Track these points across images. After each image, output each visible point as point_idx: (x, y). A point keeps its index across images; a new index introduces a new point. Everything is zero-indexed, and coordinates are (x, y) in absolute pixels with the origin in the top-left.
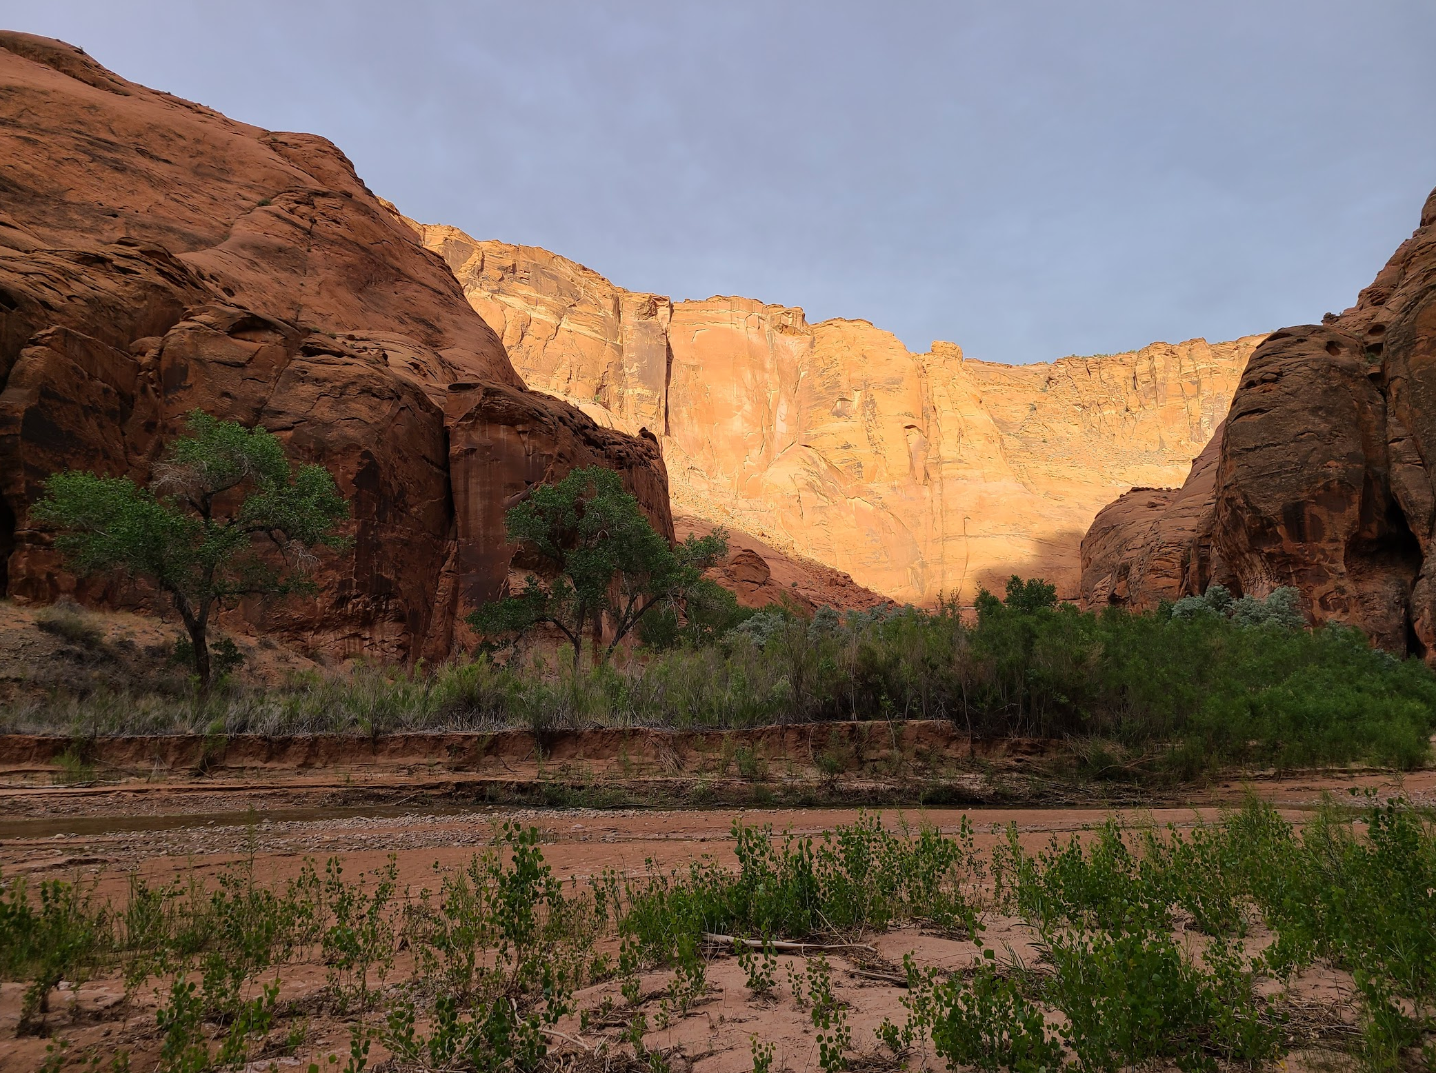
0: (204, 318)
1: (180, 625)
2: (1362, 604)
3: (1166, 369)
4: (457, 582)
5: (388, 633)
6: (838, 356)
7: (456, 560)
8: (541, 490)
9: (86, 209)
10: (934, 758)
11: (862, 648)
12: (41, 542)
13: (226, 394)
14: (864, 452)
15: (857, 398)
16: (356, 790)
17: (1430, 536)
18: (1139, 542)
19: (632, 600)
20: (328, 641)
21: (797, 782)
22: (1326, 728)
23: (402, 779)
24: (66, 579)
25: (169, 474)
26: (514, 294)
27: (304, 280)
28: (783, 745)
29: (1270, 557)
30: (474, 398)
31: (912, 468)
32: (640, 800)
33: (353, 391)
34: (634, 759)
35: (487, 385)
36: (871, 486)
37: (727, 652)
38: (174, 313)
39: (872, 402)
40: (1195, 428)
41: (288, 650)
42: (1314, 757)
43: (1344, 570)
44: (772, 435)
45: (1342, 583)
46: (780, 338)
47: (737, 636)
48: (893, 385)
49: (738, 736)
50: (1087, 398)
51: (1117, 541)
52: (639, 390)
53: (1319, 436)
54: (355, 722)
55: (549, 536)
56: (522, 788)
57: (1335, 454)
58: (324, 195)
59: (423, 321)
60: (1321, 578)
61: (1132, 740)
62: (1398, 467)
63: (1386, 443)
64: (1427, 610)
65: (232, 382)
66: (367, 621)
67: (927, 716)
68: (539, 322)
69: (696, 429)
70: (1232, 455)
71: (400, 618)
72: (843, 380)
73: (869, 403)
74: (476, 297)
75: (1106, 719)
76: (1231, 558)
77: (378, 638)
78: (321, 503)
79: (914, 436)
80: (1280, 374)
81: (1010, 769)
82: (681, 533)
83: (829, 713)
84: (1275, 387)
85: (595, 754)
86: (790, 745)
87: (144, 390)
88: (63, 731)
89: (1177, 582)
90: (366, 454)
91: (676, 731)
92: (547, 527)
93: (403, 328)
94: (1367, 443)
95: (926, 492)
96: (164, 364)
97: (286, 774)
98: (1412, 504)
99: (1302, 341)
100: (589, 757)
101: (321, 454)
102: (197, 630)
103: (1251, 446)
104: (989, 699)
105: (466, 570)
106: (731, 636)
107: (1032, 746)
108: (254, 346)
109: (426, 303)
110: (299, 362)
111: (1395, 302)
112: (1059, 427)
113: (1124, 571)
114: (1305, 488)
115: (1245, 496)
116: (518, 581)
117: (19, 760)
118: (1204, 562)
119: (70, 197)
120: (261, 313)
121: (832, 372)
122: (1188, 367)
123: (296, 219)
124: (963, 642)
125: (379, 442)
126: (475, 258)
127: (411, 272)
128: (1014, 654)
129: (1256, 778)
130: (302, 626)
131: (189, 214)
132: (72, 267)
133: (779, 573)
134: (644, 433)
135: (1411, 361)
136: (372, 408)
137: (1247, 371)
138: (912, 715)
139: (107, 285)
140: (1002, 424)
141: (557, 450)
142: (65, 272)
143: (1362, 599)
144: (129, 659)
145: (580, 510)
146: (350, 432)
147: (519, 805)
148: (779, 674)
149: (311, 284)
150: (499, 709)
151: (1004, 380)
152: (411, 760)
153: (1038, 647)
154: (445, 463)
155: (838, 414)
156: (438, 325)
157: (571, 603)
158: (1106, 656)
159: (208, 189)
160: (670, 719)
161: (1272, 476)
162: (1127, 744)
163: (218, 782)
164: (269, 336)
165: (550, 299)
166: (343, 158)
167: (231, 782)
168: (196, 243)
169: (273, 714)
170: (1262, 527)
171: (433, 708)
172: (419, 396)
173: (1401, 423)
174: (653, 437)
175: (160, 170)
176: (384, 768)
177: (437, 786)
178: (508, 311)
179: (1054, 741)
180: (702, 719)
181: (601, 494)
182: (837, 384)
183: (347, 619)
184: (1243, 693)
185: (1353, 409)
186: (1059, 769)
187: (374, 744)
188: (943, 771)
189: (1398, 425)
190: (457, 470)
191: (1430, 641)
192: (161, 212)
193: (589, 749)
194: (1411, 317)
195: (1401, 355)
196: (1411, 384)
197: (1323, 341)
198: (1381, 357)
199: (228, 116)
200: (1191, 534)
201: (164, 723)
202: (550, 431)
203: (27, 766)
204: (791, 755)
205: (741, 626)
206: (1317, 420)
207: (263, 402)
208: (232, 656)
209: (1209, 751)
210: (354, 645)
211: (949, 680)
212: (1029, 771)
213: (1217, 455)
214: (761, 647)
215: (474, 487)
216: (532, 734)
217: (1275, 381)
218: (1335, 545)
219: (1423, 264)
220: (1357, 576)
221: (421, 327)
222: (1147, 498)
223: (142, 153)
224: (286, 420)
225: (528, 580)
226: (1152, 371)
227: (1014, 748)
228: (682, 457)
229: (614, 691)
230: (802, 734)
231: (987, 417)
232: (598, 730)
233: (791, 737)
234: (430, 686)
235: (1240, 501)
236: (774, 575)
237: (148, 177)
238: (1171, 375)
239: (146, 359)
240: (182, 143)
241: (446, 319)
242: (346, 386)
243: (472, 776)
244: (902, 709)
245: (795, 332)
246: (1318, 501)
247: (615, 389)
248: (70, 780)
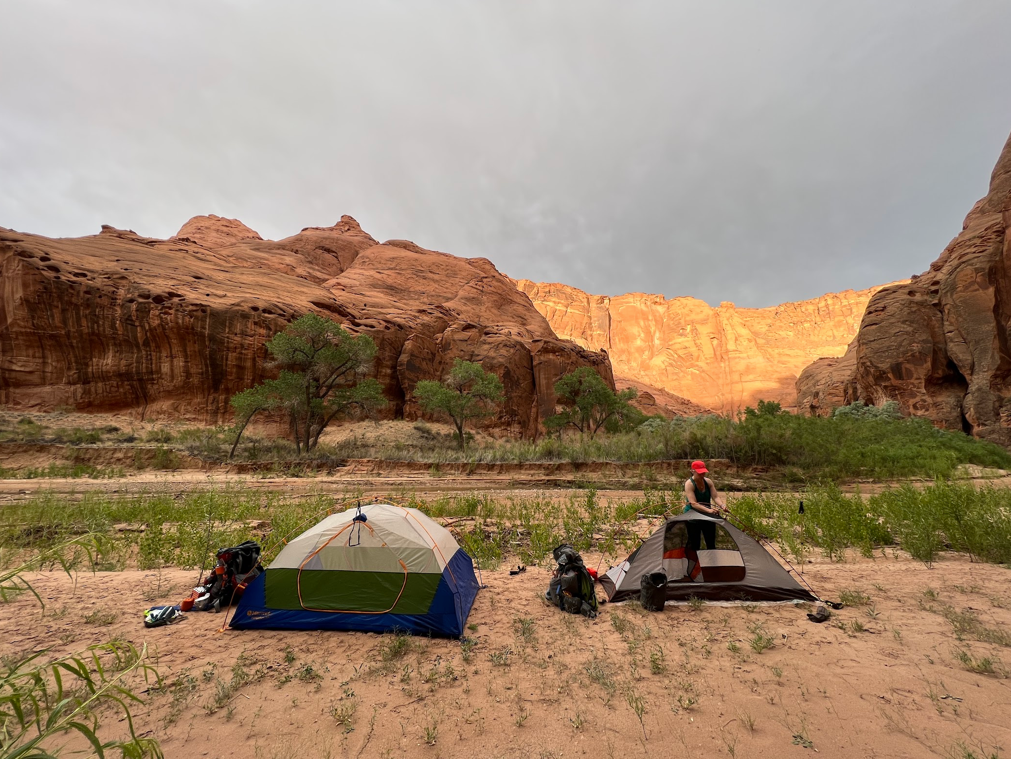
0: (454, 326)
1: (455, 428)
2: (936, 407)
3: (834, 304)
4: (538, 410)
5: (516, 428)
6: (680, 312)
7: (537, 402)
8: (567, 376)
9: (415, 292)
10: (722, 473)
11: (691, 433)
12: (412, 402)
13: (462, 350)
14: (693, 349)
15: (689, 328)
16: (516, 481)
17: (972, 374)
18: (823, 382)
19: (601, 415)
20: (497, 431)
21: (668, 482)
22: (898, 462)
23: (529, 478)
24: (419, 413)
25: (449, 378)
26: (550, 301)
27: (481, 307)
28: (662, 468)
29: (885, 387)
30: (541, 344)
31: (715, 354)
32: (610, 487)
33: (501, 346)
34: (607, 473)
35: (545, 339)
36: (697, 363)
37: (639, 434)
38: (446, 325)
39: (696, 329)
40: (850, 328)
41: (485, 434)
42: (893, 474)
43: (925, 392)
44: (653, 346)
45: (924, 398)
46: (654, 307)
47: (644, 428)
48: (704, 322)
49: (645, 465)
50: (795, 319)
51: (813, 382)
52: (598, 332)
53: (907, 333)
54: (513, 459)
55: (570, 393)
56: (569, 482)
57: (916, 340)
58: (486, 278)
59: (521, 317)
60: (913, 395)
61: (805, 467)
62: (951, 345)
63: (944, 334)
64: (972, 409)
65: (464, 346)
66: (509, 424)
67: (718, 458)
68: (560, 310)
69: (622, 345)
70: (863, 344)
71: (519, 423)
72: (682, 321)
73: (694, 330)
74: (536, 304)
75: (795, 459)
76: (866, 388)
77: (512, 430)
78: (495, 386)
79: (715, 342)
80: (885, 307)
81: (754, 478)
82: (618, 386)
83: (679, 457)
84: (882, 313)
85: (593, 471)
86: (665, 468)
87: (438, 351)
88: (430, 461)
89: (842, 399)
90: (506, 367)
91: (622, 463)
92: (569, 389)
93: (513, 320)
94: (933, 335)
95: (722, 365)
96: (444, 342)
97: (494, 475)
98: (960, 361)
99: (895, 292)
100: (591, 471)
101: (492, 368)
102: (460, 429)
103: (873, 339)
104: (743, 451)
105: (541, 405)
106: (640, 428)
107: (762, 469)
108: (470, 334)
109: (521, 310)
110: (484, 337)
111: (945, 270)
112: (783, 333)
113: (816, 395)
114: (901, 356)
115: (871, 361)
116: (559, 409)
117: (419, 470)
118: (855, 390)
119: (411, 289)
120: (471, 323)
121: (677, 318)
122: (845, 302)
123: (478, 287)
124: (732, 430)
125: (510, 363)
126: (535, 289)
127: (515, 300)
128: (753, 434)
129: (864, 483)
130: (488, 427)
131: (445, 290)
132: (417, 314)
133: (660, 400)
134: (602, 350)
135: (954, 296)
136: (507, 351)
137: (869, 307)
138: (712, 458)
139: (426, 319)
140: (756, 334)
141: (571, 361)
142: (415, 316)
143: (935, 405)
144: (440, 438)
145: (580, 382)
146: (501, 360)
147: (569, 487)
148: (660, 442)
149: (483, 308)
150: (559, 455)
151: (756, 315)
152: (532, 472)
153: (762, 432)
154: (532, 368)
155: (681, 335)
156: (525, 317)
157: (579, 416)
158: (793, 434)
159: (450, 281)
160: (619, 459)
161: (884, 352)
162: (804, 469)
163: (475, 477)
164: (474, 330)
165: (562, 301)
166: (492, 264)
167: (478, 478)
168: (448, 299)
169: (489, 457)
170: (881, 374)
171: (538, 455)
172: (522, 345)
173: (951, 324)
174: (605, 352)
175: (436, 277)
176: (524, 474)
177: (541, 481)
178: (548, 308)
179: (771, 467)
180: (631, 459)
181: (588, 376)
182: (679, 323)
183: (503, 424)
184: (858, 448)
185: (925, 320)
186: (774, 478)
187: (520, 466)
188: (726, 478)
189: (950, 325)
190: (536, 370)
191: (975, 423)
192: (437, 291)
193: (591, 469)
194: (953, 276)
195: (949, 294)
196: (955, 306)
197: (907, 291)
198: (938, 296)
199: (455, 256)
200: (848, 378)
201: (457, 459)
202: (568, 354)
203: (421, 471)
204: (665, 472)
205: (644, 424)
206: (905, 326)
207: (473, 352)
208: (470, 437)
209: (841, 471)
210: (505, 433)
211: (726, 445)
212: (761, 479)
213: (856, 344)
214: (652, 432)
215: (542, 376)
216: (571, 464)
217: (882, 310)
218: (919, 381)
219: (960, 251)
220: (932, 395)
221: (520, 319)
222: (827, 362)
223: (431, 272)
224: (480, 358)
225: (563, 408)
226: (827, 306)
227: (755, 470)
228: (617, 356)
229: (599, 449)
230: (669, 464)
231: (748, 331)
232: (594, 462)
233: (665, 465)
234: (535, 447)
235: (869, 364)
236: (657, 401)
237: (433, 280)
238: (836, 307)
239: (438, 341)
240: (442, 267)
241: (528, 315)
242: (499, 344)
243: (552, 478)
244: (708, 455)
245: (660, 304)
246: (908, 361)
247: (589, 332)
248: (434, 475)
